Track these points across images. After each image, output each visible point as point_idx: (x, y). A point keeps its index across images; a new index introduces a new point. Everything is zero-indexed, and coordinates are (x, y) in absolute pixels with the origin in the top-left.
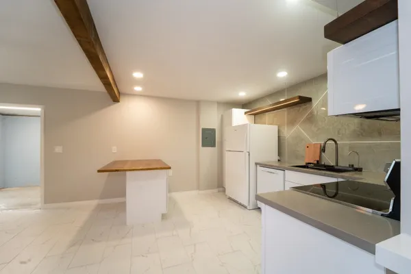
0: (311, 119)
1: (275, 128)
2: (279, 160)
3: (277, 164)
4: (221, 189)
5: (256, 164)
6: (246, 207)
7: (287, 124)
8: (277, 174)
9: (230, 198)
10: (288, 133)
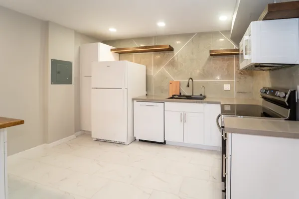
0: (173, 64)
1: (143, 67)
2: (146, 95)
3: (145, 98)
4: (79, 133)
5: (133, 99)
6: (123, 144)
7: (154, 65)
8: (158, 106)
9: (98, 140)
10: (155, 73)
